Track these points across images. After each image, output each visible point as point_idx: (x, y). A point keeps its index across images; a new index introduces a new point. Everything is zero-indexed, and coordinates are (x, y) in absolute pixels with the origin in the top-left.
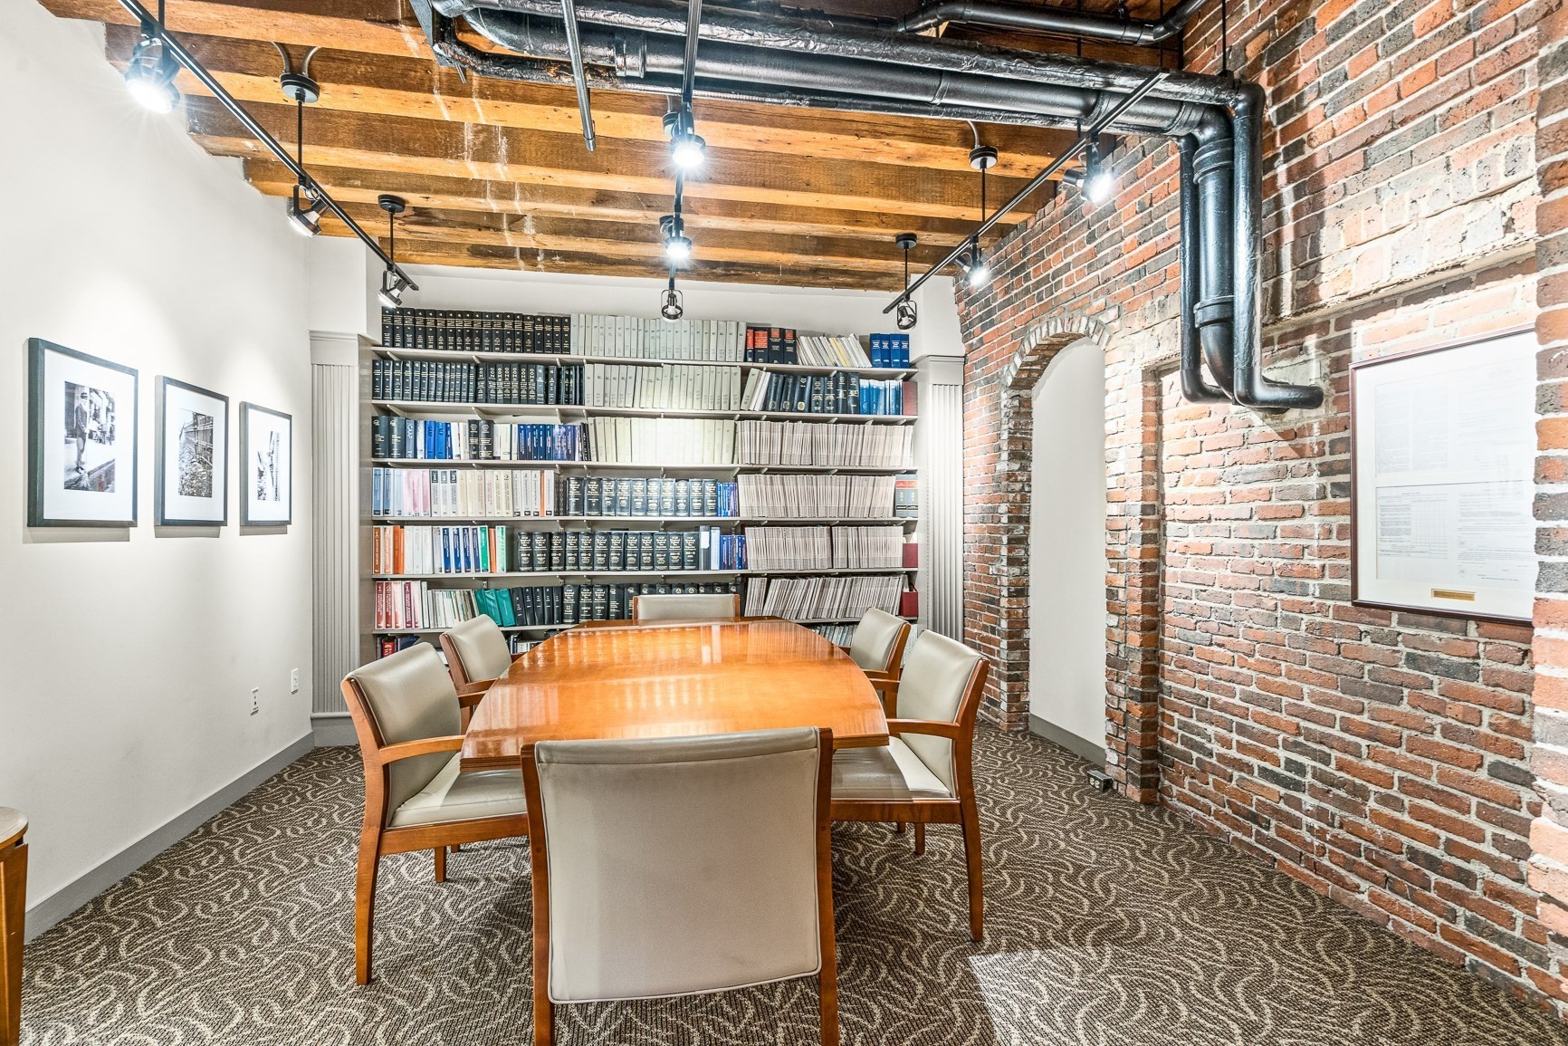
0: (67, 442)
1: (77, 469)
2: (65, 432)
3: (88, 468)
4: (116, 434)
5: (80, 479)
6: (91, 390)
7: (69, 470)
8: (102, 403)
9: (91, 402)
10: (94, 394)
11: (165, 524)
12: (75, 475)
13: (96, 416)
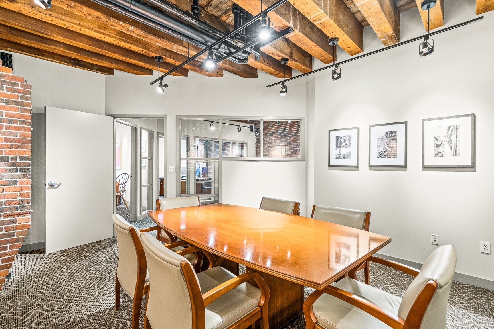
0: (336, 149)
1: (339, 155)
2: (336, 147)
3: (342, 154)
4: (351, 145)
5: (340, 157)
6: (343, 136)
7: (337, 155)
8: (346, 139)
9: (343, 139)
10: (344, 137)
11: (371, 167)
12: (339, 156)
13: (345, 142)
